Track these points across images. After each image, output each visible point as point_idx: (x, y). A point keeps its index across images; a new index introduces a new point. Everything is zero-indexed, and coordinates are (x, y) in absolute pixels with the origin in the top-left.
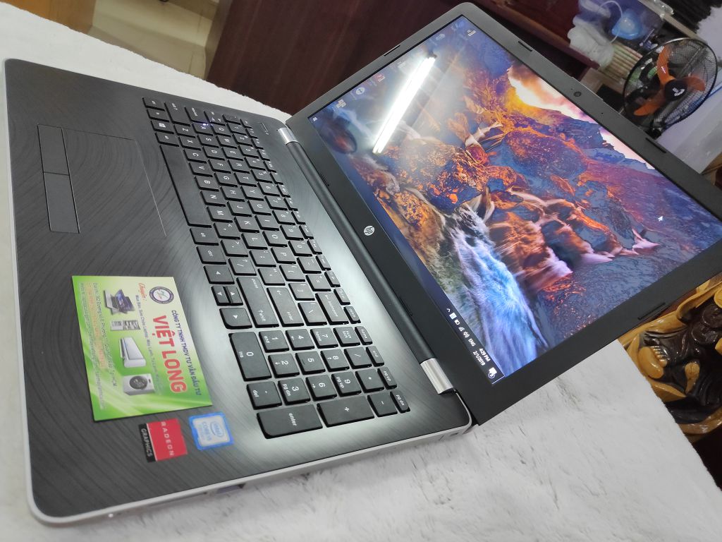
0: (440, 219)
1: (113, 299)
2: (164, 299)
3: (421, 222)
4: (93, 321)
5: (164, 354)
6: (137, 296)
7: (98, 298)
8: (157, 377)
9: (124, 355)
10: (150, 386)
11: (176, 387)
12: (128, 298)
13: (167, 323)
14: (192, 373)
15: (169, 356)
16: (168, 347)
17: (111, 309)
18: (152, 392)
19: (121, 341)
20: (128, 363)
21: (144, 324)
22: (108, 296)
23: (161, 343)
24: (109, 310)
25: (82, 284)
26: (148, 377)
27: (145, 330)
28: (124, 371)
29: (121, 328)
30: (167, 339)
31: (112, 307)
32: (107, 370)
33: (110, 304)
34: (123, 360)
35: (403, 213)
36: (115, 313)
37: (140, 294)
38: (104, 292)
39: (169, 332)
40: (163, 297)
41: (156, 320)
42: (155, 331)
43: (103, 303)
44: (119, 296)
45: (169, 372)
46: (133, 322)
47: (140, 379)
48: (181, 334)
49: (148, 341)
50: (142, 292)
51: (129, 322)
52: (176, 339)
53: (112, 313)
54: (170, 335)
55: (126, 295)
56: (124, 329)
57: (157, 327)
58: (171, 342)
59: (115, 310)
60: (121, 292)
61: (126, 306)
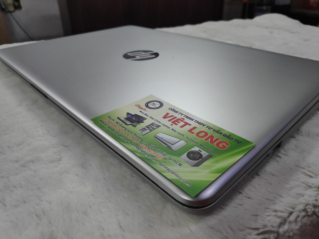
1: (127, 119)
5: (190, 131)
6: (140, 111)
7: (117, 123)
8: (201, 146)
9: (166, 144)
10: (204, 153)
11: (220, 145)
13: (172, 116)
14: (221, 133)
15: (195, 131)
16: (188, 128)
18: (209, 157)
19: (155, 137)
20: (175, 147)
21: (160, 123)
22: (123, 119)
23: (182, 127)
24: (131, 126)
25: (101, 121)
26: (196, 149)
27: (164, 125)
28: (179, 153)
29: (148, 131)
30: (182, 123)
31: (131, 123)
32: (165, 159)
33: (128, 123)
34: (169, 147)
37: (141, 110)
38: (118, 118)
39: (179, 119)
40: (155, 105)
41: (165, 117)
42: (170, 123)
43: (124, 125)
44: (129, 116)
45: (206, 140)
46: (151, 124)
47: (193, 152)
48: (187, 117)
49: (172, 129)
50: (141, 108)
51: (147, 127)
52: (187, 121)
53: (135, 126)
54: (182, 121)
55: (133, 114)
56: (151, 131)
57: (169, 121)
58: (186, 124)
59: (135, 124)
60: (128, 114)
61: (139, 119)
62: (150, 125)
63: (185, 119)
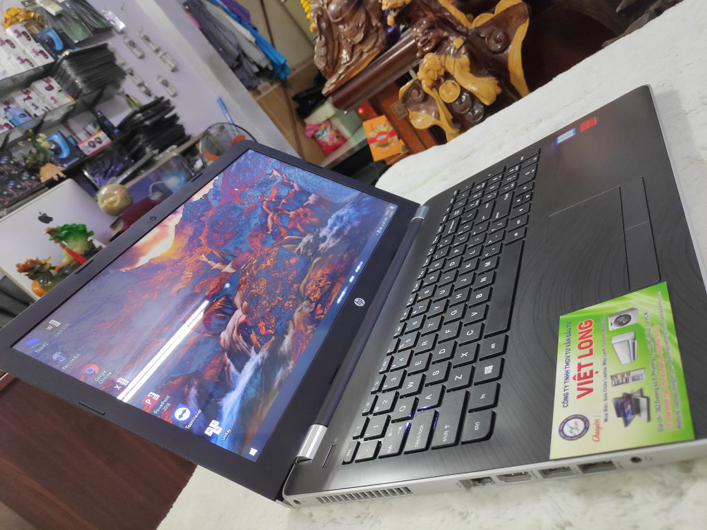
0: (317, 262)
1: (637, 412)
2: (571, 423)
3: (328, 272)
4: (666, 377)
6: (606, 420)
7: (658, 409)
8: (604, 329)
9: (634, 344)
12: (619, 416)
15: (586, 352)
17: (642, 396)
19: (634, 359)
20: (629, 336)
21: (605, 384)
22: (644, 415)
23: (591, 364)
25: (679, 426)
26: (615, 327)
27: (606, 375)
29: (632, 374)
32: (652, 325)
33: (643, 402)
34: (634, 339)
35: (327, 287)
36: (638, 392)
37: (602, 424)
38: (649, 419)
39: (580, 379)
40: (573, 425)
41: (590, 390)
43: (653, 400)
44: (629, 417)
45: (591, 336)
46: (618, 384)
48: (567, 378)
49: (604, 364)
50: (598, 428)
51: (622, 383)
53: (641, 391)
54: (579, 373)
55: (621, 419)
56: (629, 373)
59: (637, 396)
60: (627, 423)
63: (571, 376)
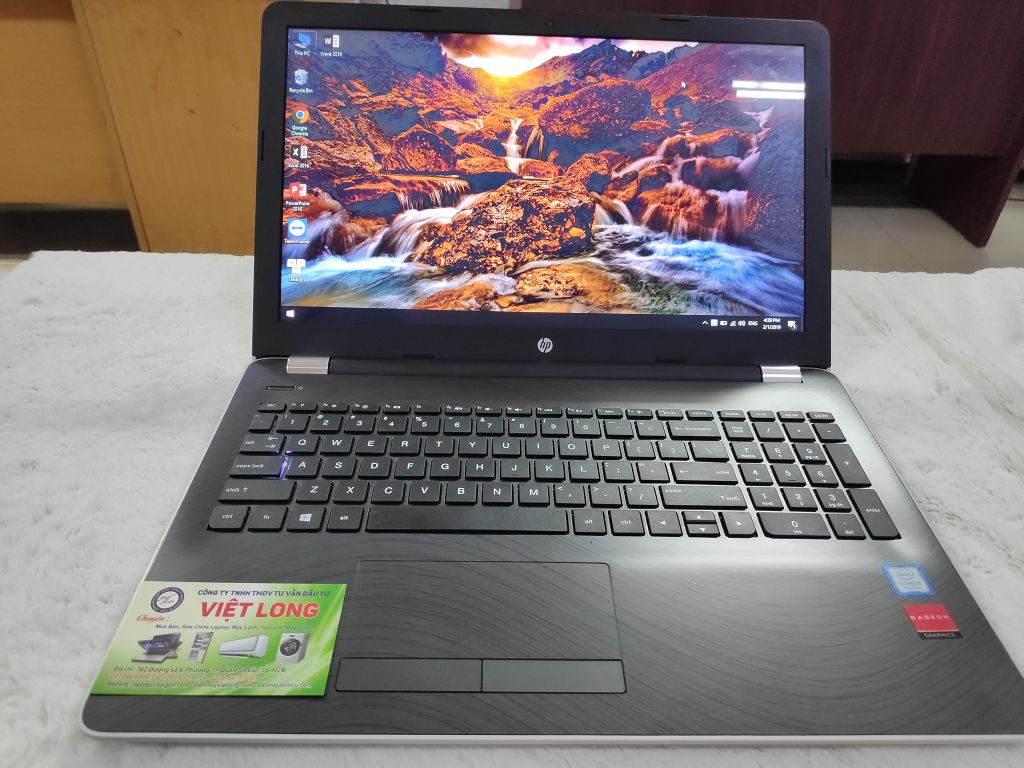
1: (151, 652)
2: (175, 598)
4: (178, 680)
5: (259, 614)
6: (157, 626)
7: (141, 670)
8: (288, 628)
9: (245, 655)
10: (299, 637)
11: (309, 613)
12: (155, 637)
13: (215, 604)
14: (299, 594)
15: (266, 610)
16: (252, 611)
17: (167, 658)
18: (307, 638)
19: (223, 654)
20: (259, 652)
21: (207, 627)
22: (144, 658)
23: (243, 614)
24: (167, 660)
26: (285, 637)
27: (216, 628)
28: (269, 657)
29: (202, 652)
30: (239, 609)
31: (164, 657)
32: (260, 675)
33: (159, 658)
34: (252, 656)
36: (175, 654)
37: (155, 623)
38: (134, 661)
39: (228, 605)
40: (170, 599)
41: (205, 613)
42: (221, 618)
43: (156, 666)
44: (148, 646)
45: (288, 615)
46: (197, 638)
47: (285, 645)
48: (238, 593)
49: (234, 627)
50: (153, 620)
51: (195, 646)
52: (242, 599)
53: (175, 657)
54: (236, 604)
55: (151, 638)
56: (206, 649)
57: (218, 614)
58: (245, 606)
59: (171, 654)
60: (142, 643)
61: (168, 641)
62: (196, 641)
63: (237, 597)
